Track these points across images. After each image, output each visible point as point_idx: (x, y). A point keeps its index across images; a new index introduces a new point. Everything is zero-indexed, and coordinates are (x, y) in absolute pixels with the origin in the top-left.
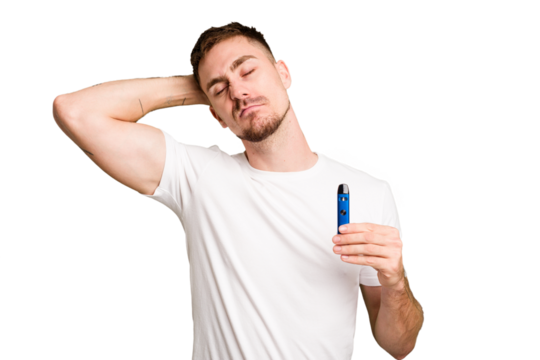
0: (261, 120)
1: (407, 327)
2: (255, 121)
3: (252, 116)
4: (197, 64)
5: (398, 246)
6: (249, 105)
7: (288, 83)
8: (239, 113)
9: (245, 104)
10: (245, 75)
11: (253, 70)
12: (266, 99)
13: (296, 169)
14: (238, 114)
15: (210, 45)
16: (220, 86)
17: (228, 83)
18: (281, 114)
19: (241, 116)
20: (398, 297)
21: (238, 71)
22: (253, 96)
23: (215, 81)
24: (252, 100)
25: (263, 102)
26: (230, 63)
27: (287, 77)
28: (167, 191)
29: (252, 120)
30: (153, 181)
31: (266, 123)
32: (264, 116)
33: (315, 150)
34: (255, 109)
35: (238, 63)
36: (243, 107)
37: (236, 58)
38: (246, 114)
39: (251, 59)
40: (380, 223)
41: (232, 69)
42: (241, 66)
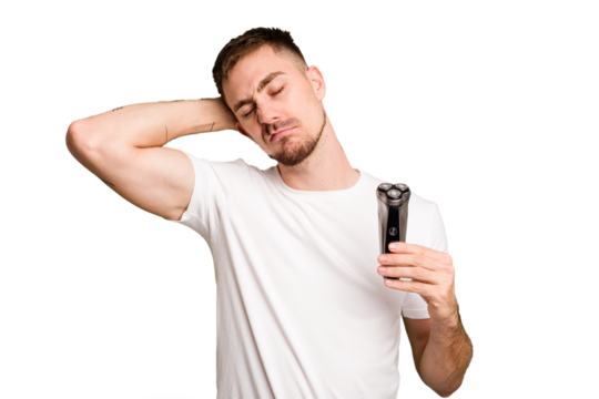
0: (293, 146)
1: (457, 364)
2: (287, 145)
3: (284, 140)
4: (220, 84)
5: (449, 272)
6: (279, 130)
7: (323, 92)
8: (270, 137)
9: (275, 128)
10: (273, 94)
11: (282, 88)
12: (297, 121)
13: (334, 188)
14: (268, 138)
15: (233, 63)
16: (247, 108)
17: (255, 106)
18: (315, 136)
19: (271, 140)
20: (450, 334)
21: (265, 91)
22: (284, 119)
23: (242, 103)
24: (284, 124)
25: (295, 124)
26: (256, 84)
27: (320, 84)
28: (195, 215)
29: (284, 144)
30: (179, 208)
31: (298, 147)
32: (297, 140)
33: (356, 167)
34: (286, 133)
35: (265, 83)
36: (273, 132)
37: (263, 78)
38: (277, 139)
39: (279, 76)
40: (428, 246)
41: (259, 91)
42: (268, 85)
